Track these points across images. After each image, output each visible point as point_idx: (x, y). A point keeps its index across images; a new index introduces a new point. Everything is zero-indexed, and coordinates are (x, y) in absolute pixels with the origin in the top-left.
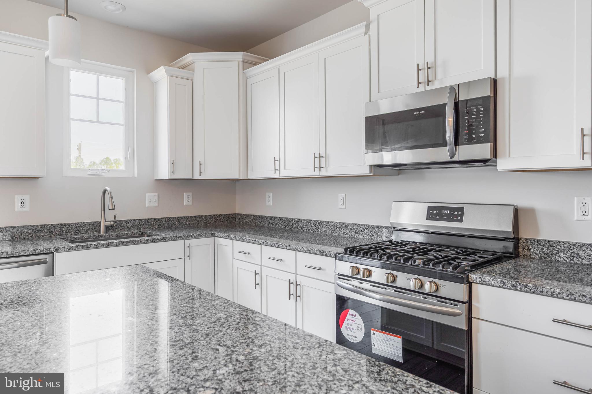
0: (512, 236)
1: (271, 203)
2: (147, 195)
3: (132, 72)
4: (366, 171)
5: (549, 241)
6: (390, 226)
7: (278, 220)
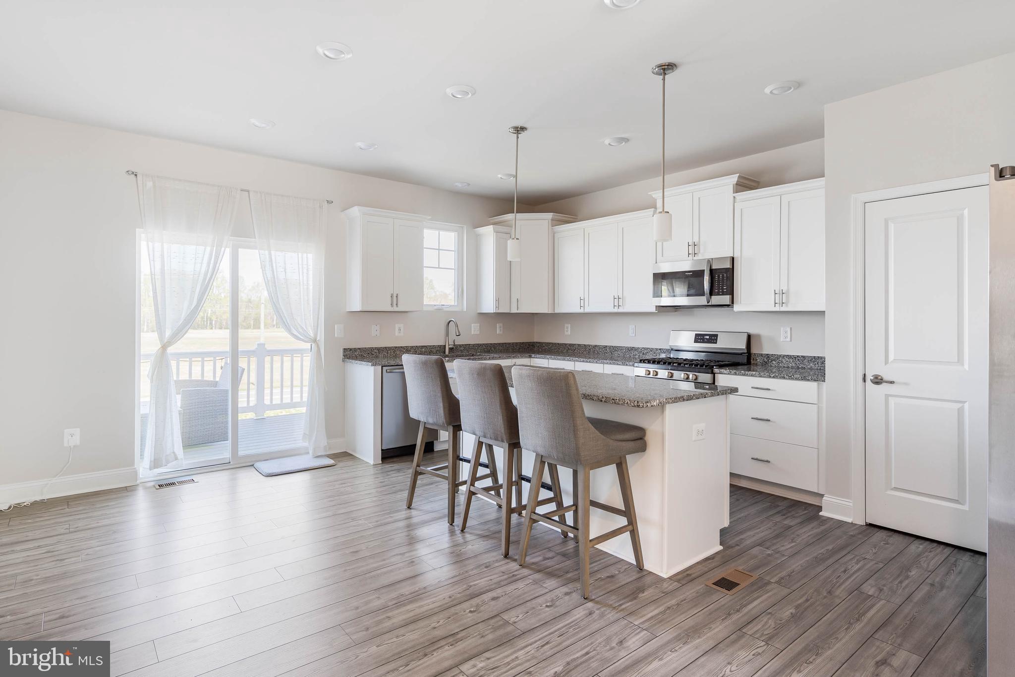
0: (746, 352)
1: (569, 333)
2: (472, 325)
3: (462, 227)
4: (653, 310)
5: (767, 354)
6: (669, 348)
7: (577, 347)
